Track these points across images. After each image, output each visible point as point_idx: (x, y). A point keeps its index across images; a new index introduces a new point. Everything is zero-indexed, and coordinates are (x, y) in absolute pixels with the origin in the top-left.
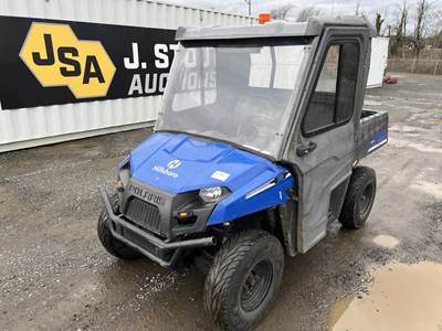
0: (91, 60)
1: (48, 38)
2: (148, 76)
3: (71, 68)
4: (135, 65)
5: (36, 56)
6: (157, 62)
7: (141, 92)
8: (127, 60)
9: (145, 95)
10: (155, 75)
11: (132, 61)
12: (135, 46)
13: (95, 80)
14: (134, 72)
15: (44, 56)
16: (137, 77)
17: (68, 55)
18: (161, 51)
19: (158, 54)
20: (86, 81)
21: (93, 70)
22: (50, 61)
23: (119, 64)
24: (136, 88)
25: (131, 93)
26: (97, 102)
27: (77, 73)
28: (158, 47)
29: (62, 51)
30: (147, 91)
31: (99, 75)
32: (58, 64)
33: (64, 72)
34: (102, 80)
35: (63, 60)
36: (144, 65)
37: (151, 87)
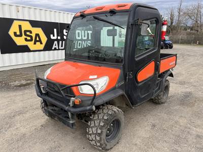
0: (37, 35)
1: (20, 27)
2: (61, 42)
3: (29, 38)
4: (55, 38)
5: (15, 33)
6: (64, 37)
7: (57, 48)
8: (52, 36)
9: (59, 49)
11: (54, 36)
12: (55, 30)
13: (38, 43)
14: (54, 40)
15: (18, 33)
16: (56, 42)
17: (28, 33)
19: (65, 33)
20: (35, 43)
21: (38, 39)
22: (21, 35)
23: (48, 37)
25: (53, 48)
26: (37, 52)
27: (31, 40)
28: (65, 31)
29: (25, 31)
31: (40, 41)
33: (26, 40)
34: (41, 43)
35: (26, 35)
36: (59, 38)
37: (62, 46)
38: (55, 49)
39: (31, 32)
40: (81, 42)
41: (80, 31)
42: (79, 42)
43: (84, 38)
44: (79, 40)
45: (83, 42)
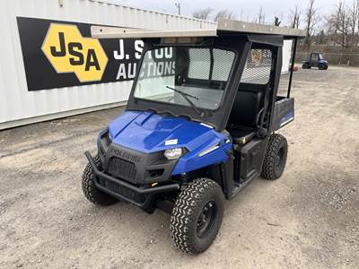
0: (91, 52)
1: (61, 35)
2: (130, 65)
3: (77, 59)
4: (121, 57)
5: (53, 49)
6: (136, 54)
7: (125, 77)
8: (116, 53)
9: (128, 79)
11: (119, 54)
12: (121, 41)
13: (93, 68)
14: (120, 61)
15: (58, 49)
16: (122, 66)
17: (76, 49)
18: (139, 46)
19: (137, 48)
20: (87, 69)
21: (92, 60)
22: (62, 54)
23: (110, 56)
24: (122, 74)
25: (118, 78)
26: (94, 85)
27: (81, 63)
28: (137, 43)
29: (72, 45)
30: (130, 76)
31: (96, 64)
32: (68, 56)
33: (72, 62)
34: (98, 68)
35: (72, 52)
36: (127, 57)
37: (132, 73)
38: (122, 79)
39: (80, 46)
40: (162, 64)
43: (167, 56)
44: (160, 60)
45: (167, 63)
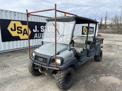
0: (25, 30)
2: (39, 34)
3: (20, 32)
4: (36, 31)
6: (41, 30)
7: (37, 38)
8: (34, 30)
9: (38, 38)
10: (41, 34)
11: (35, 30)
12: (36, 26)
14: (35, 33)
15: (13, 29)
16: (36, 34)
17: (19, 29)
18: (42, 28)
19: (41, 28)
20: (23, 35)
21: (25, 32)
22: (15, 30)
23: (32, 31)
24: (36, 37)
25: (34, 38)
26: (26, 40)
27: (21, 33)
28: (41, 27)
30: (39, 37)
31: (27, 33)
32: (17, 31)
33: (18, 33)
34: (27, 35)
35: (18, 30)
36: (38, 31)
37: (40, 36)
39: (21, 28)
40: (51, 33)
41: (50, 27)
42: (50, 33)
43: (52, 31)
44: (50, 32)
45: (52, 33)
